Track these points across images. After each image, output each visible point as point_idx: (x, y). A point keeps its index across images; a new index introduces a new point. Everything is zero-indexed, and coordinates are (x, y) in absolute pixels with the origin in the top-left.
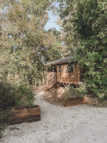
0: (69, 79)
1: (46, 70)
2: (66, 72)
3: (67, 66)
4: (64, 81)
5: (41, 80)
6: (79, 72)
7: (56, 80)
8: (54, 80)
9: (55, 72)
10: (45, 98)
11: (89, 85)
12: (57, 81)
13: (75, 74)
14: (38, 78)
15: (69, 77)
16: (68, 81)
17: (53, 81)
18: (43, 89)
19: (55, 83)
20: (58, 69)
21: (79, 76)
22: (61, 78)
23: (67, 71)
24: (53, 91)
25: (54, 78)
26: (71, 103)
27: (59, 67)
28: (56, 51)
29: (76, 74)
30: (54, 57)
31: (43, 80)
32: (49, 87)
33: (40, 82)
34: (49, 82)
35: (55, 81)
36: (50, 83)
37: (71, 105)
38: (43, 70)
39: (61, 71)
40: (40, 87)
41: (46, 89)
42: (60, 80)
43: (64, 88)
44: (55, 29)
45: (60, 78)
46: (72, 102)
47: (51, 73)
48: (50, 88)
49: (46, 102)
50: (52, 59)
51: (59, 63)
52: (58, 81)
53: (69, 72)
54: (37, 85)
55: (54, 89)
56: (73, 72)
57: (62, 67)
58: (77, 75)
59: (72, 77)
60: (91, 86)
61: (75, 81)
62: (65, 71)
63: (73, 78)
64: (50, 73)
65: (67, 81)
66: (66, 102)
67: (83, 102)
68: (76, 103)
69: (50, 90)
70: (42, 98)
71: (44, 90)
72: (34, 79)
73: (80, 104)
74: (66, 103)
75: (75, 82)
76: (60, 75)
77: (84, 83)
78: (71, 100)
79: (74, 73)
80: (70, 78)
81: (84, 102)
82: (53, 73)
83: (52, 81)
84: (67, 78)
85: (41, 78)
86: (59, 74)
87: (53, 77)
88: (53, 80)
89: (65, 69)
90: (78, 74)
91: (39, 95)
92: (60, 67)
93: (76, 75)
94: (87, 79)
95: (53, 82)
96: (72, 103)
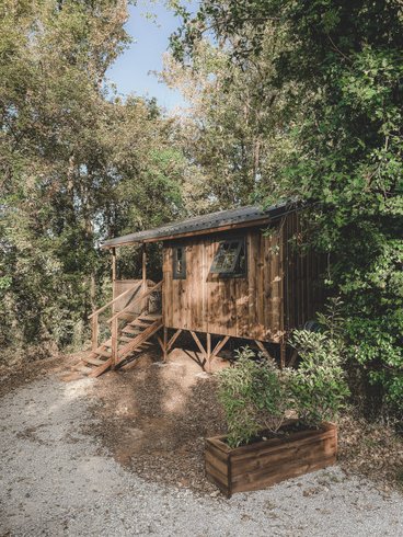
0: (227, 311)
1: (111, 275)
2: (210, 279)
3: (212, 248)
4: (196, 321)
5: (85, 318)
6: (277, 279)
7: (159, 317)
8: (148, 318)
9: (152, 282)
10: (96, 421)
11: (361, 353)
12: (162, 321)
13: (256, 288)
14: (71, 307)
15: (226, 305)
16: (221, 324)
17: (143, 321)
18: (89, 365)
19: (150, 331)
20: (167, 267)
21: (275, 299)
22: (181, 307)
23: (215, 276)
24: (141, 376)
25: (146, 308)
26: (257, 468)
27: (173, 257)
28: (161, 186)
29: (261, 289)
30: (150, 213)
31: (94, 316)
32: (123, 351)
33: (79, 326)
34: (121, 327)
35: (150, 322)
36: (128, 335)
37: (257, 479)
38: (99, 275)
39: (182, 276)
40: (79, 353)
41: (105, 364)
42: (176, 316)
43: (192, 353)
44: (153, 102)
45: (175, 305)
46: (267, 460)
47: (137, 285)
48: (129, 359)
49: (99, 453)
50: (140, 219)
51: (175, 233)
52: (167, 324)
53: (223, 277)
54: (66, 341)
55: (144, 361)
56: (246, 277)
57: (188, 256)
58: (269, 296)
59: (241, 301)
60: (373, 353)
61: (255, 322)
62: (204, 273)
63: (246, 307)
64: (130, 285)
65: (212, 322)
66: (228, 462)
67: (323, 449)
68: (286, 466)
69: (128, 366)
70: (77, 423)
71: (95, 371)
72: (48, 310)
73: (309, 465)
74: (230, 476)
75: (256, 329)
76: (176, 296)
77: (329, 337)
78: (257, 450)
79: (251, 284)
80: (231, 307)
81: (329, 451)
82: (143, 286)
83: (136, 322)
84: (212, 307)
85: (83, 309)
86: (176, 290)
87: (142, 306)
88: (143, 317)
89: (204, 262)
90: (271, 289)
91: (63, 402)
92: (180, 256)
93: (262, 294)
94: (344, 315)
95: (142, 329)
96: (266, 467)
